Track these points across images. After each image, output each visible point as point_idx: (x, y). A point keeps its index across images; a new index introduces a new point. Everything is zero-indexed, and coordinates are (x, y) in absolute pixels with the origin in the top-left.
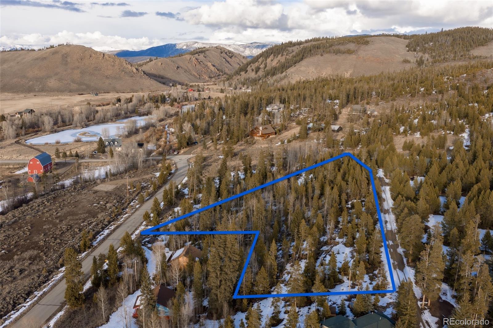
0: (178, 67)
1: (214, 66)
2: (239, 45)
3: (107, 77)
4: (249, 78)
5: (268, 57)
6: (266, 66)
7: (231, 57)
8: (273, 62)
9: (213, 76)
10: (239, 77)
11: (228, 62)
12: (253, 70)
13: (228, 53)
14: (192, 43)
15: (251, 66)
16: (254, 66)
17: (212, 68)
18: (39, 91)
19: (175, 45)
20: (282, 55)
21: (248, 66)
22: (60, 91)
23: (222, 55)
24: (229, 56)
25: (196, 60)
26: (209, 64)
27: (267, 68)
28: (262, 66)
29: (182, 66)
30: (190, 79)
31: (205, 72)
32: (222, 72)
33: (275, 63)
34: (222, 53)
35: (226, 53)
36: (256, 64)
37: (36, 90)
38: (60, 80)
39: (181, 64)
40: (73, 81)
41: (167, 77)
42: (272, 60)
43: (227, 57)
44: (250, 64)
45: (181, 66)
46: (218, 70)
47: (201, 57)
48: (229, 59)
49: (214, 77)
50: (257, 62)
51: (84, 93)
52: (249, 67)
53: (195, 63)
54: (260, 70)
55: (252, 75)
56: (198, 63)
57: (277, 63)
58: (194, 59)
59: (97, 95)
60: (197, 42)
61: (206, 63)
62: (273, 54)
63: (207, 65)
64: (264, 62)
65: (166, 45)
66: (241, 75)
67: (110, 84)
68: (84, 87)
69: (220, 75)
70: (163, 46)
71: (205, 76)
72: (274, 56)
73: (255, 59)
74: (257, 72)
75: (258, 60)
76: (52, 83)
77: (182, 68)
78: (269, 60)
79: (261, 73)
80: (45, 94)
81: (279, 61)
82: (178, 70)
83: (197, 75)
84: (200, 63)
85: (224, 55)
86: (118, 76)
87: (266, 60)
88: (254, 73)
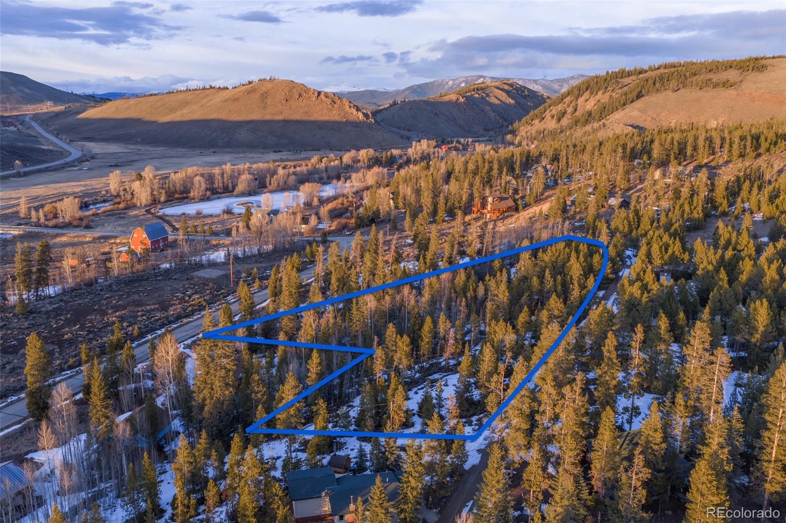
4: (545, 130)
5: (580, 95)
6: (576, 110)
7: (525, 98)
8: (588, 103)
9: (491, 127)
10: (529, 127)
11: (520, 105)
12: (553, 117)
13: (520, 91)
15: (551, 111)
16: (556, 110)
20: (605, 92)
22: (252, 146)
24: (522, 96)
25: (467, 103)
27: (577, 114)
28: (569, 110)
29: (443, 111)
31: (479, 122)
32: (507, 122)
33: (590, 106)
36: (560, 107)
39: (441, 108)
41: (417, 128)
42: (587, 100)
44: (550, 107)
50: (561, 104)
51: (281, 150)
52: (547, 111)
54: (566, 117)
55: (551, 124)
57: (595, 105)
58: (463, 100)
59: (299, 152)
62: (588, 91)
64: (574, 103)
67: (323, 137)
68: (285, 141)
72: (591, 93)
74: (559, 120)
75: (562, 100)
78: (581, 100)
79: (565, 122)
80: (230, 150)
81: (599, 101)
85: (513, 94)
86: (336, 125)
87: (577, 100)
88: (554, 121)
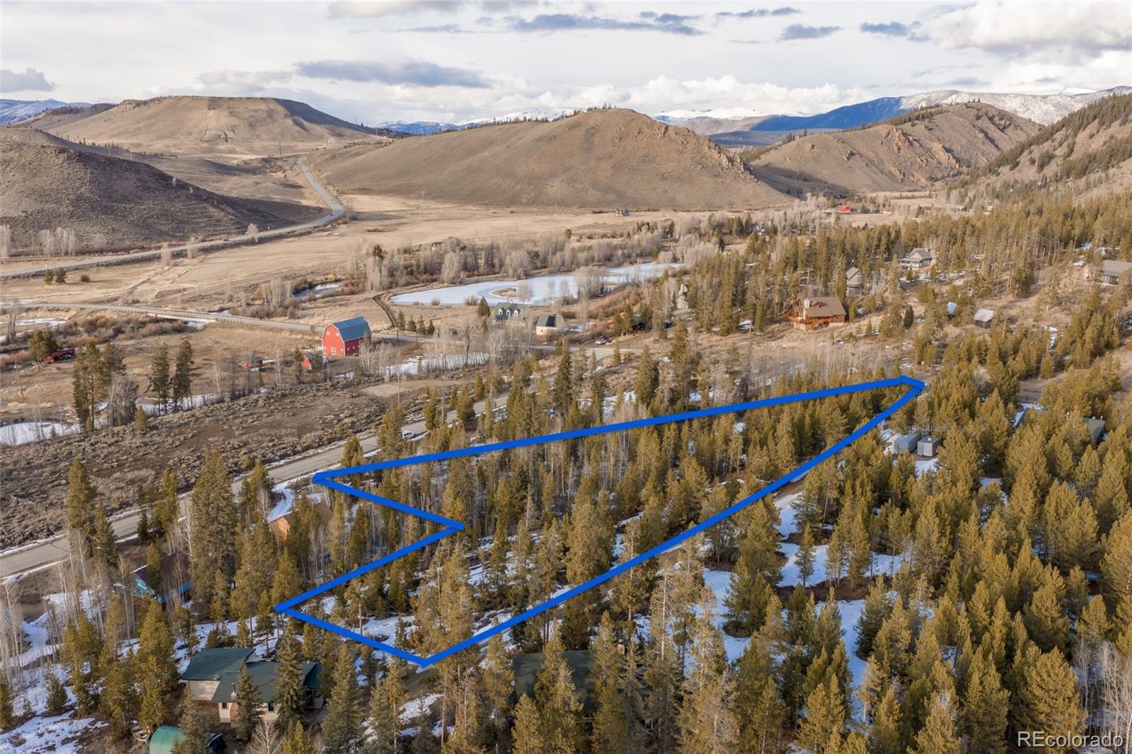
0: (852, 154)
1: (948, 150)
2: (1072, 97)
3: (663, 178)
4: (1016, 182)
5: (1082, 126)
6: (1071, 151)
7: (1003, 130)
8: (1091, 141)
9: (939, 175)
10: (993, 178)
11: (992, 141)
12: (1033, 162)
13: (996, 119)
14: (942, 95)
15: (1031, 152)
16: (1037, 152)
17: (944, 157)
18: (528, 204)
19: (897, 101)
20: (1124, 123)
21: (1022, 152)
22: (564, 204)
23: (979, 123)
24: (997, 126)
25: (902, 138)
26: (937, 147)
27: (1071, 158)
28: (1060, 152)
29: (863, 150)
30: (874, 182)
31: (920, 167)
32: (969, 167)
33: (1097, 144)
34: (978, 118)
35: (991, 119)
36: (1047, 146)
37: (524, 201)
38: (571, 182)
39: (861, 146)
40: (595, 185)
41: (819, 176)
42: (1092, 136)
43: (993, 127)
44: (1031, 145)
45: (861, 151)
46: (958, 161)
47: (919, 129)
48: (995, 133)
49: (943, 178)
50: (1049, 142)
51: (604, 210)
52: (1026, 153)
53: (900, 143)
54: (1053, 162)
55: (1028, 173)
56: (907, 144)
57: (1105, 143)
58: (897, 134)
59: (626, 213)
60: (955, 92)
61: (927, 143)
62: (1097, 120)
63: (929, 150)
64: (1070, 140)
65: (877, 101)
66: (998, 175)
67: (666, 191)
68: (612, 197)
69: (962, 173)
70: (869, 103)
71: (918, 175)
72: (1102, 123)
73: (1047, 133)
74: (1042, 167)
75: (1052, 135)
76: (556, 188)
77: (861, 156)
78: (1082, 136)
79: (1051, 170)
80: (534, 209)
81: (1112, 137)
82: (851, 161)
83: (897, 173)
84: (911, 144)
85: (984, 123)
86: (687, 174)
87: (1075, 135)
88: (1035, 169)
